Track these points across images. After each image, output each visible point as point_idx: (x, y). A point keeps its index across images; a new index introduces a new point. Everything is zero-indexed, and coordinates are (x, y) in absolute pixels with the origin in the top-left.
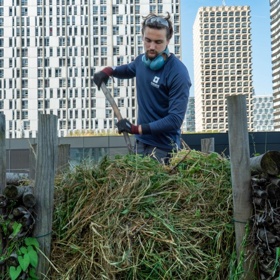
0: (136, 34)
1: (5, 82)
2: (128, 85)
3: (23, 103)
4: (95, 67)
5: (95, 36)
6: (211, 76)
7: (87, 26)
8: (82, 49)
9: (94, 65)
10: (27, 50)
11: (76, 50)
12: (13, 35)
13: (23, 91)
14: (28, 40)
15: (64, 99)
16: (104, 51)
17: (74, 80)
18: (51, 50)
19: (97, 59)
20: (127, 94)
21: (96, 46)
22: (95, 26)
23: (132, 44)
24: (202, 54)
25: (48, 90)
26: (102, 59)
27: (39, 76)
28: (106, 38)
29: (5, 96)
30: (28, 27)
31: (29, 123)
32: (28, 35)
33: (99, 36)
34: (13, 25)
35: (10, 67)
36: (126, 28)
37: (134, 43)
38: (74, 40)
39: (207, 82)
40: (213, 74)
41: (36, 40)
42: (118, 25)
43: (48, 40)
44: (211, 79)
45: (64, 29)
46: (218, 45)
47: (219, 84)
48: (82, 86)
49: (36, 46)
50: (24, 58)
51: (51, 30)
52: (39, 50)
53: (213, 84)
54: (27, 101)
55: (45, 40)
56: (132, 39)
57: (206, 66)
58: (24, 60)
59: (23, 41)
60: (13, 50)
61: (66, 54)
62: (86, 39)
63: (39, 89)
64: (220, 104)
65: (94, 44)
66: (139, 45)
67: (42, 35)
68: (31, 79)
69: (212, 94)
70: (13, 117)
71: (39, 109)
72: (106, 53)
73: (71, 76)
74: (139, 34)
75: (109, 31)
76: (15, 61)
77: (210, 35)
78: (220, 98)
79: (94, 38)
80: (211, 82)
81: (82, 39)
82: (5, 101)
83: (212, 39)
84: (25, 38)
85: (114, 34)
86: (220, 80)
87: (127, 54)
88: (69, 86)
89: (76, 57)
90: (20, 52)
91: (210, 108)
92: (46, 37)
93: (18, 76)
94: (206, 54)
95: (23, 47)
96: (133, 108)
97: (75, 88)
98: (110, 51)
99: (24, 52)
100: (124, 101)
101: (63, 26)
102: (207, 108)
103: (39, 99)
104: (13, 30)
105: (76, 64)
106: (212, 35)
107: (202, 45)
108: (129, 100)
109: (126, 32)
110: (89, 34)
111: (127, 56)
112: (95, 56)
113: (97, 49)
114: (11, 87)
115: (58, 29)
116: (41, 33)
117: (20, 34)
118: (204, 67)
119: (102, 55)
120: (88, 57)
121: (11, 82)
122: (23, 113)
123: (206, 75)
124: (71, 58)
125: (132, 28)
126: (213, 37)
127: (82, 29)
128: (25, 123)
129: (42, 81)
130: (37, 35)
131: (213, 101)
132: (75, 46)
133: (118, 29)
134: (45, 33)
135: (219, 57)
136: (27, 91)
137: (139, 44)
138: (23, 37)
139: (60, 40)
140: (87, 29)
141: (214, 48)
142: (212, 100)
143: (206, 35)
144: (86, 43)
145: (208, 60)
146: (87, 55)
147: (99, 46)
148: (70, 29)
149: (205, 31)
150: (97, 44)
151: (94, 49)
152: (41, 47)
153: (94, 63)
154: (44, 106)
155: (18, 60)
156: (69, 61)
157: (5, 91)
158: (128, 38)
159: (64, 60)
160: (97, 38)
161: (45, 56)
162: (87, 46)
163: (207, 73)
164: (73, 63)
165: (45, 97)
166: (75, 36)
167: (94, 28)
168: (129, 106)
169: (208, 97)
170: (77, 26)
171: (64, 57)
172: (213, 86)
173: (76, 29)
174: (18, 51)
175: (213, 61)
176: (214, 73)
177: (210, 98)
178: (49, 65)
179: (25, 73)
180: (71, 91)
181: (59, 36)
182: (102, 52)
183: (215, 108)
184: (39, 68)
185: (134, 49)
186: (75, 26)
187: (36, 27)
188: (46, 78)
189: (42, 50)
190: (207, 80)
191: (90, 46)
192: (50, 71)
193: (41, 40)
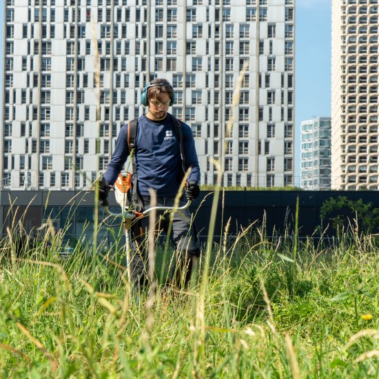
0: (224, 20)
1: (14, 93)
2: (209, 103)
3: (42, 127)
4: (156, 72)
5: (158, 23)
6: (358, 85)
7: (146, 7)
8: (138, 44)
9: (156, 70)
10: (50, 43)
11: (127, 45)
12: (29, 20)
13: (42, 109)
14: (52, 28)
15: (107, 122)
16: (171, 47)
17: (123, 93)
18: (88, 45)
19: (161, 59)
20: (207, 116)
21: (159, 39)
22: (158, 6)
23: (216, 37)
24: (344, 47)
25: (82, 107)
26: (168, 60)
27: (68, 86)
28: (175, 26)
29: (14, 115)
30: (52, 7)
31: (50, 158)
32: (53, 20)
33: (164, 23)
34: (30, 4)
35: (24, 70)
36: (208, 10)
37: (220, 35)
38: (124, 28)
39: (351, 94)
40: (361, 82)
41: (65, 27)
42: (194, 6)
43: (84, 28)
44: (357, 89)
45: (108, 11)
46: (371, 32)
47: (371, 98)
48: (136, 103)
49: (65, 37)
50: (44, 56)
51: (88, 12)
52: (69, 44)
53: (361, 88)
54: (48, 125)
55: (79, 28)
56: (217, 29)
57: (350, 68)
58: (45, 59)
59: (44, 29)
60: (29, 44)
61: (111, 52)
62: (144, 28)
63: (68, 105)
64: (371, 132)
65: (156, 36)
66: (228, 39)
67: (73, 21)
68: (55, 90)
69: (358, 115)
70: (27, 148)
71: (67, 138)
72: (175, 50)
73: (118, 86)
74: (227, 20)
75: (181, 15)
76: (32, 60)
77: (358, 16)
78: (371, 122)
79: (156, 27)
80: (358, 95)
81: (137, 27)
82: (14, 123)
83: (361, 23)
84: (48, 24)
85: (188, 20)
86: (372, 92)
87: (207, 53)
88: (114, 101)
89: (126, 56)
90: (40, 47)
91: (355, 138)
92: (80, 23)
93: (35, 84)
94: (350, 48)
95: (45, 40)
96: (216, 139)
97: (125, 105)
98: (181, 47)
99: (45, 46)
100: (202, 128)
101: (108, 7)
102: (350, 138)
103: (68, 122)
104: (30, 11)
105: (127, 68)
106: (361, 15)
107: (344, 32)
108: (209, 127)
109: (208, 17)
110: (148, 20)
111: (208, 56)
112: (157, 56)
113: (161, 43)
114: (23, 102)
115: (100, 11)
116: (73, 17)
117: (40, 19)
118: (346, 70)
119: (168, 53)
120: (145, 56)
121: (24, 94)
122: (42, 143)
123: (350, 82)
124: (119, 58)
125: (217, 11)
126: (363, 20)
127: (138, 12)
128: (44, 158)
129: (73, 92)
130: (66, 20)
131: (360, 127)
132: (126, 39)
133: (194, 13)
134: (79, 17)
135: (371, 52)
136: (48, 108)
137: (227, 37)
138: (44, 23)
139: (103, 28)
140: (145, 11)
141: (365, 38)
142: (358, 125)
143: (350, 15)
144: (144, 35)
145: (354, 58)
146: (145, 53)
147: (164, 39)
148: (119, 12)
149: (350, 8)
150: (161, 35)
151: (156, 44)
152: (72, 39)
153: (156, 66)
154: (74, 134)
155: (37, 59)
156: (115, 61)
157: (14, 108)
158: (210, 27)
159: (108, 60)
160: (161, 27)
161: (79, 53)
162: (145, 39)
163: (351, 79)
164: (122, 66)
165: (77, 119)
166: (127, 23)
167: (157, 11)
168: (208, 136)
169: (351, 119)
170: (129, 7)
171: (108, 56)
172: (361, 102)
173: (128, 12)
174: (36, 44)
175: (363, 59)
176: (363, 79)
177: (355, 122)
178: (84, 69)
179: (46, 79)
180: (118, 111)
181: (102, 23)
182: (168, 49)
183: (362, 139)
184: (68, 72)
185: (220, 45)
186: (126, 7)
187: (66, 7)
188: (79, 89)
189: (73, 43)
190: (350, 92)
191: (150, 39)
192: (85, 77)
193: (72, 28)
